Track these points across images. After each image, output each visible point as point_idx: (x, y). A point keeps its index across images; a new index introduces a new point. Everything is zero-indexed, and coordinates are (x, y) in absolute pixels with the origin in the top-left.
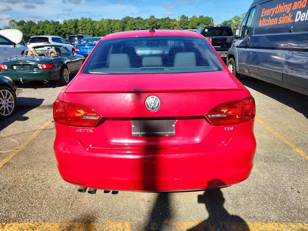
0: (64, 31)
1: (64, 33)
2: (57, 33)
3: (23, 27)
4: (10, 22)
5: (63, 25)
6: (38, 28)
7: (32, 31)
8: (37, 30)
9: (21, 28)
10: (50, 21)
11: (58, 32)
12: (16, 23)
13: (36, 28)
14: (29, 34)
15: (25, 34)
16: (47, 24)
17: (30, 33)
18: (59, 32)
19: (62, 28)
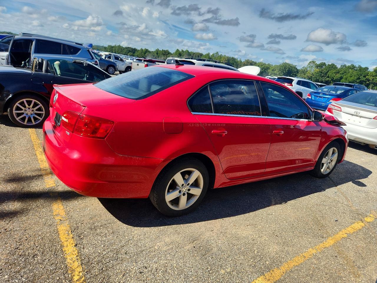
0: (369, 80)
1: (367, 82)
2: (358, 81)
3: (320, 70)
4: (309, 63)
5: (371, 73)
6: (338, 73)
7: (329, 75)
8: (335, 75)
9: (318, 70)
10: (357, 66)
11: (360, 80)
12: (316, 64)
13: (335, 73)
14: (323, 78)
15: (319, 78)
16: (351, 69)
17: (325, 77)
18: (362, 80)
19: (368, 76)
